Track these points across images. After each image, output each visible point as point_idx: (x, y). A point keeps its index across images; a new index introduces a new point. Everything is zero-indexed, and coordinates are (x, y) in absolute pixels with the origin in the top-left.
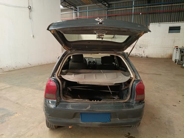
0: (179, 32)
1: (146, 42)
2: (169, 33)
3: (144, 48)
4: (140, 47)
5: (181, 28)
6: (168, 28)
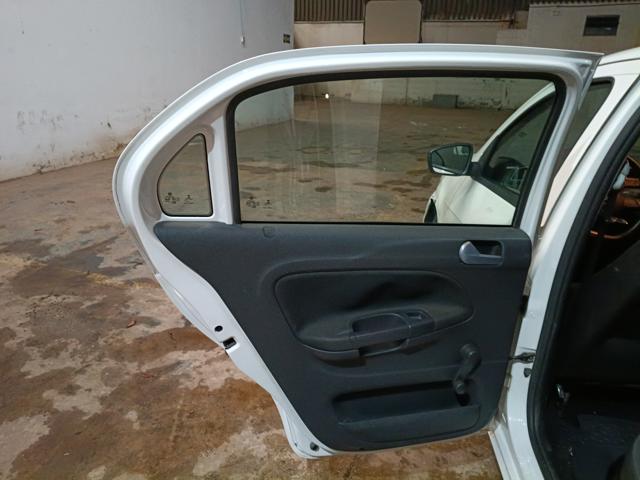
2: (585, 34)
3: (508, 81)
5: (621, 20)
6: (585, 21)
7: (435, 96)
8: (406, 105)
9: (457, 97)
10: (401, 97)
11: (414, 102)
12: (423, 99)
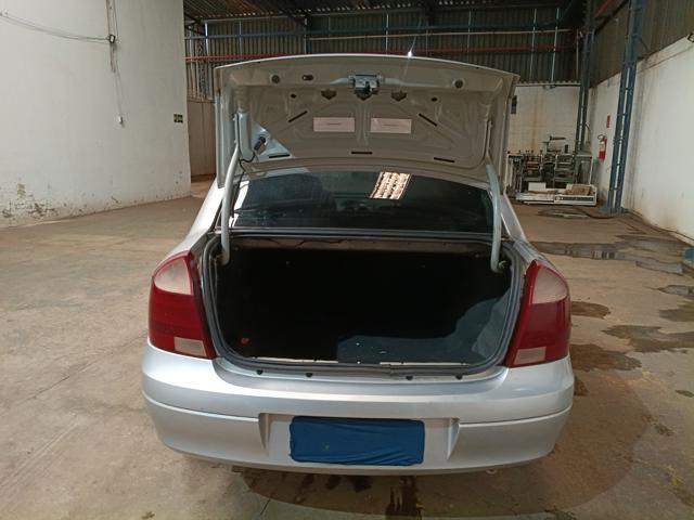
0: (514, 112)
5: (518, 100)
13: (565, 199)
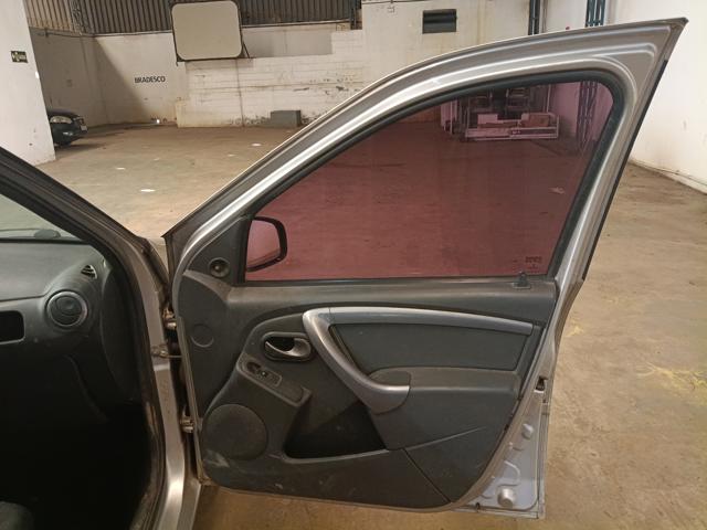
0: (454, 30)
1: (356, 69)
2: (424, 32)
3: (352, 90)
4: (340, 89)
5: (458, 15)
6: (421, 17)
7: (272, 113)
8: (244, 126)
9: (299, 112)
10: (236, 117)
11: (252, 121)
12: (263, 118)
13: (522, 132)
